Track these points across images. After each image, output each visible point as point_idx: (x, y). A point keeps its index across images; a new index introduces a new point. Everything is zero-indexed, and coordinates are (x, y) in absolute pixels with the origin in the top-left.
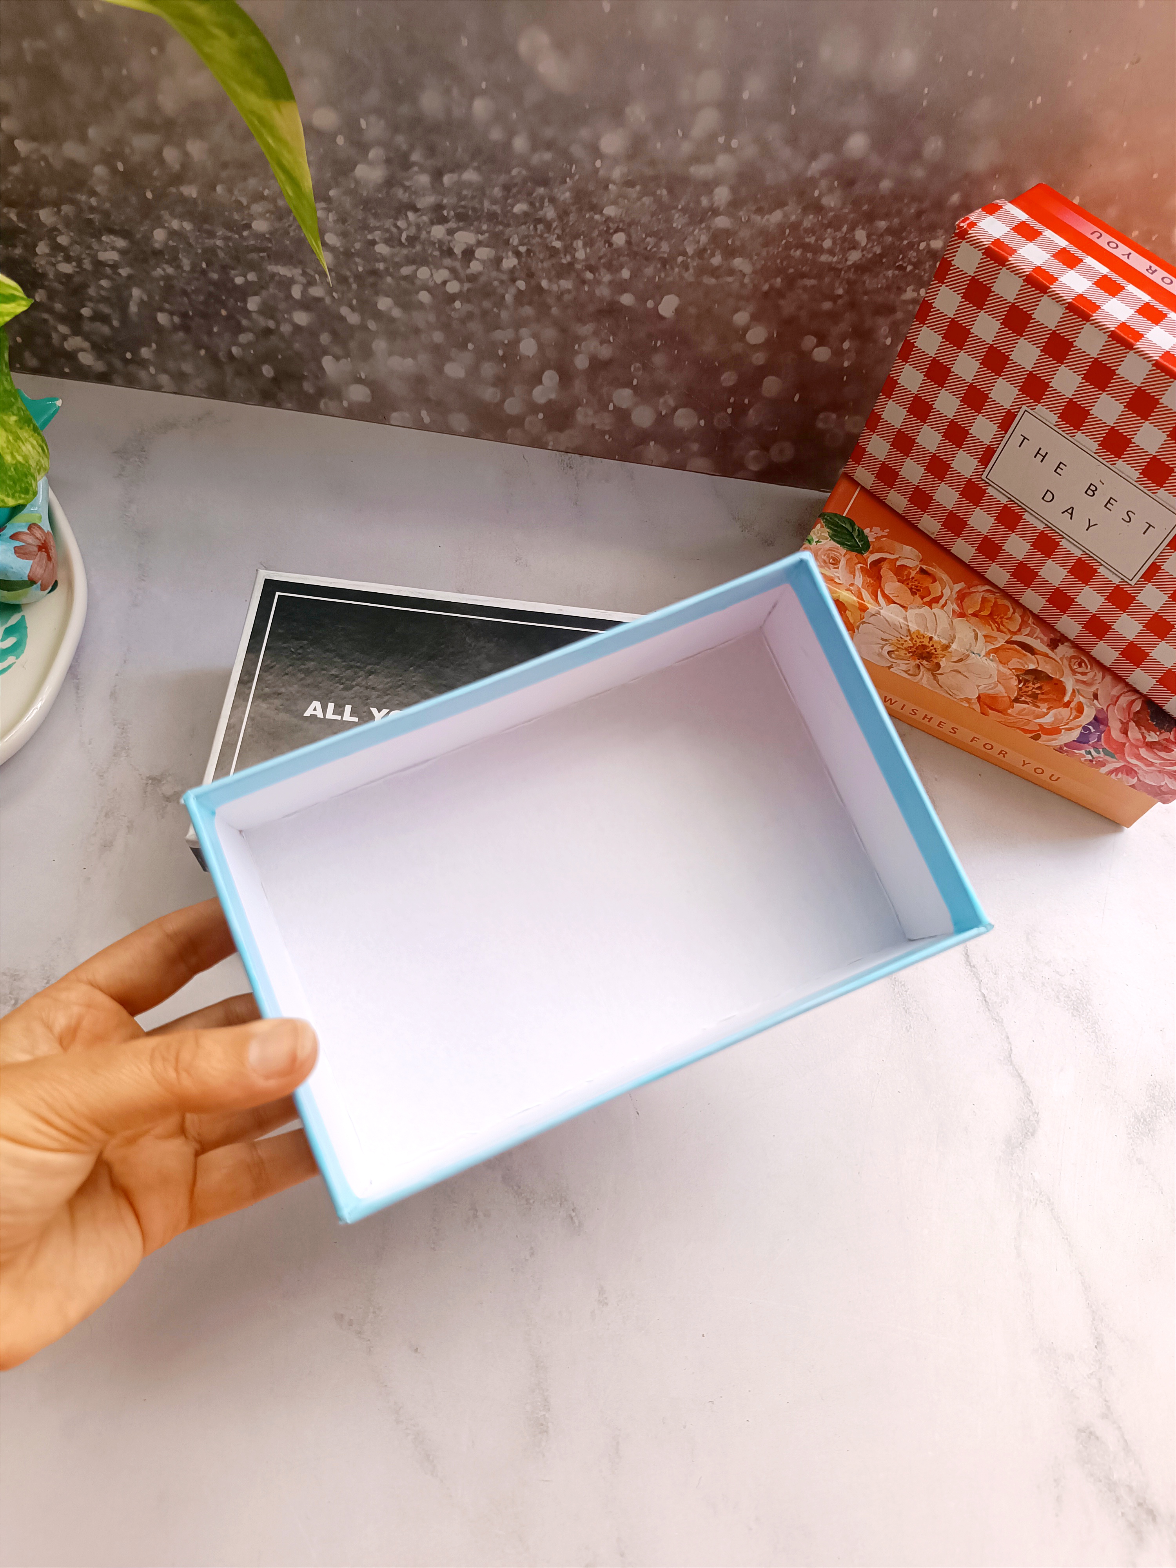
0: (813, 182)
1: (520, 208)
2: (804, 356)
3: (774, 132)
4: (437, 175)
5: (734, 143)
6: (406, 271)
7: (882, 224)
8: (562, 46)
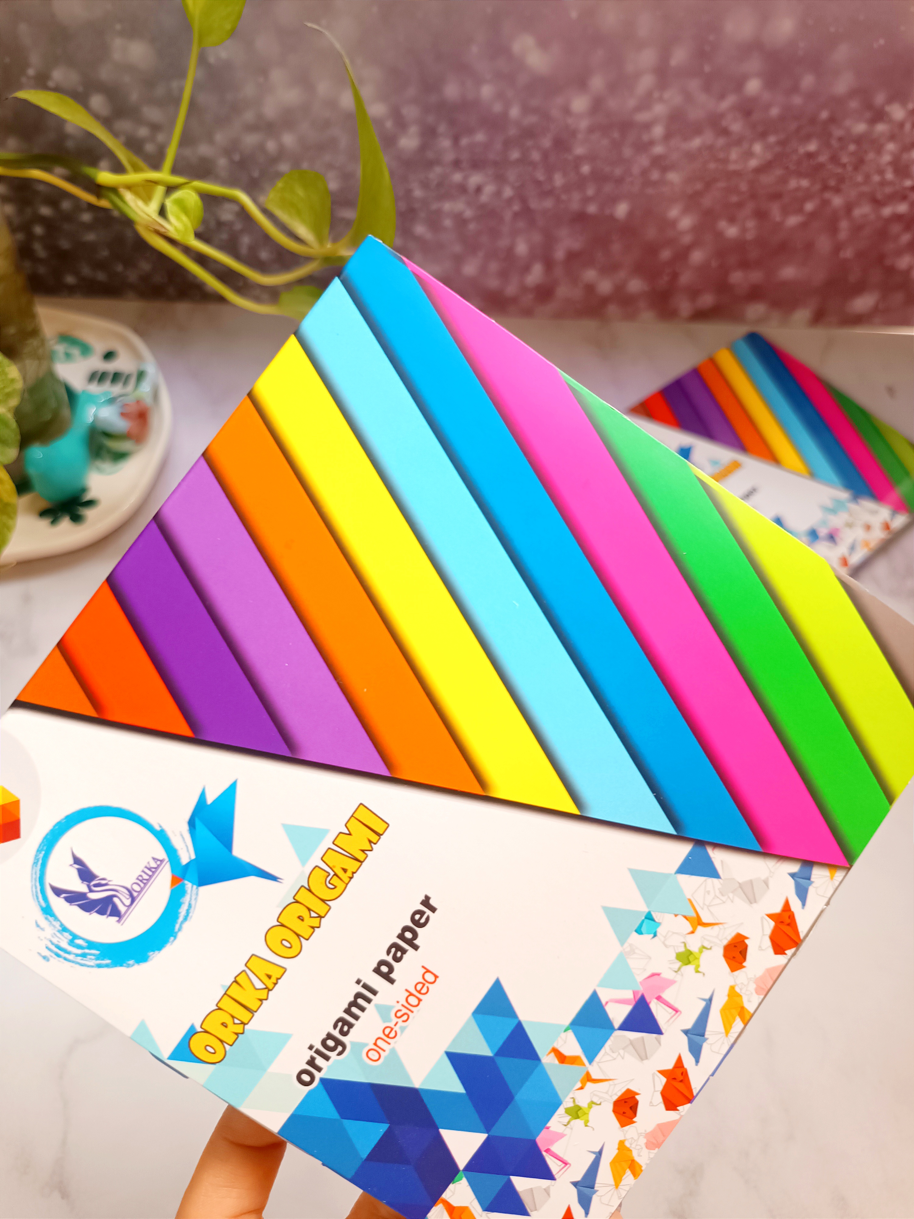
0: (722, 116)
1: (515, 155)
2: (719, 235)
3: (694, 85)
4: (456, 139)
5: (667, 95)
6: (434, 206)
7: (772, 139)
8: (543, 44)
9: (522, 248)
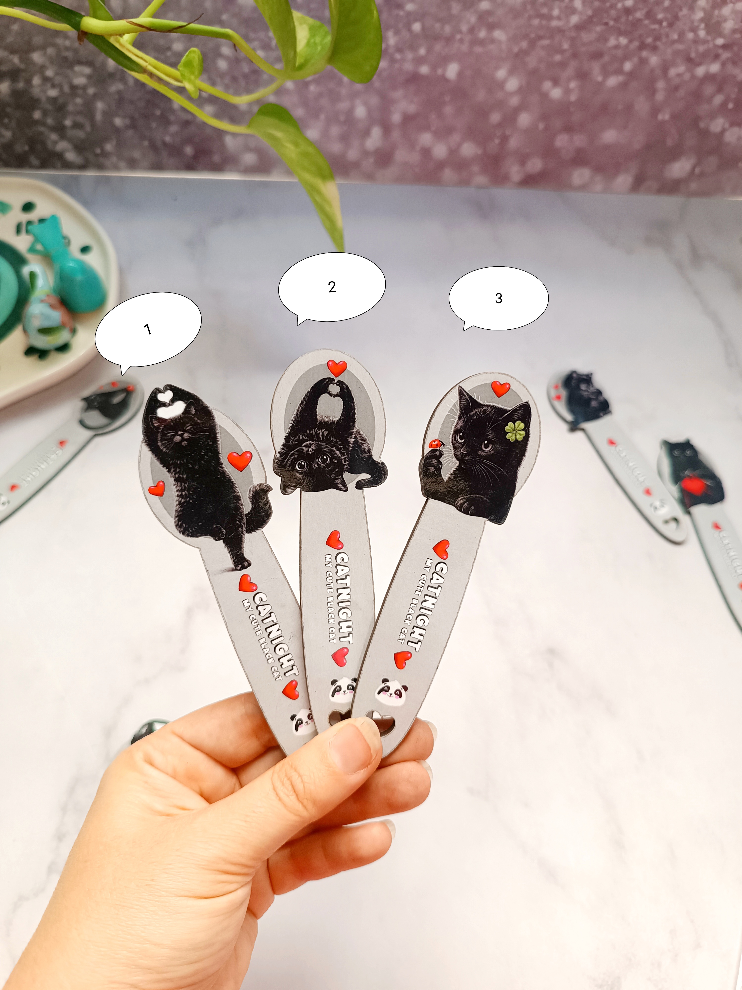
2: (545, 96)
9: (360, 112)
